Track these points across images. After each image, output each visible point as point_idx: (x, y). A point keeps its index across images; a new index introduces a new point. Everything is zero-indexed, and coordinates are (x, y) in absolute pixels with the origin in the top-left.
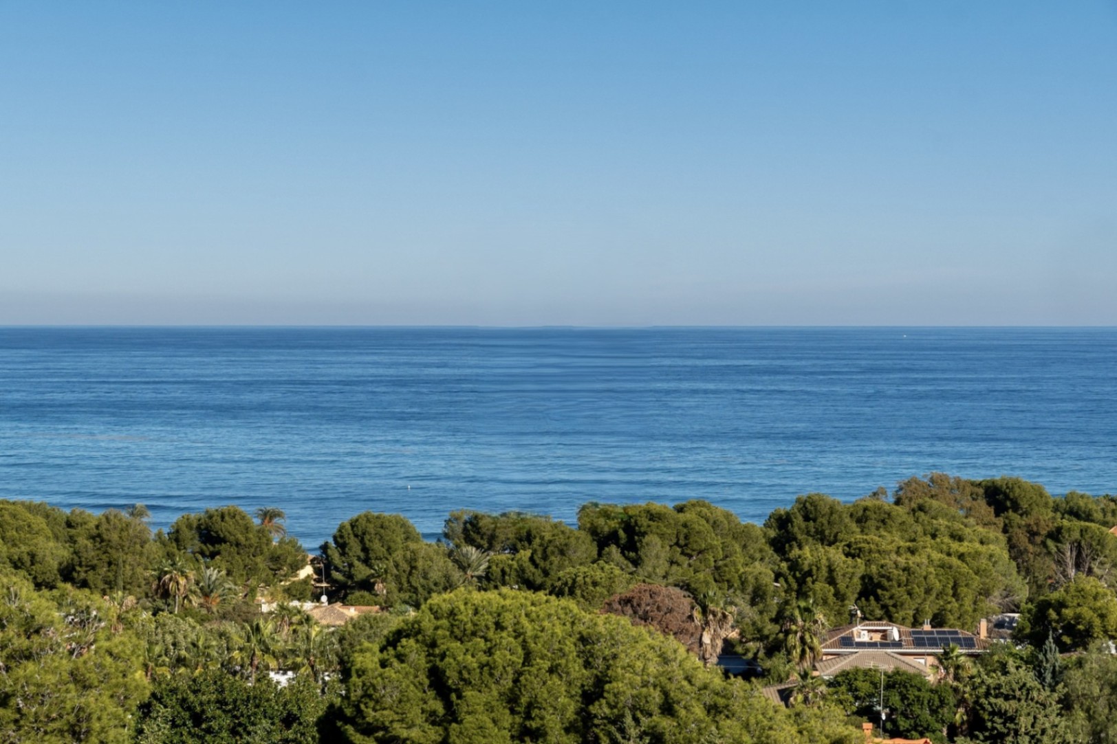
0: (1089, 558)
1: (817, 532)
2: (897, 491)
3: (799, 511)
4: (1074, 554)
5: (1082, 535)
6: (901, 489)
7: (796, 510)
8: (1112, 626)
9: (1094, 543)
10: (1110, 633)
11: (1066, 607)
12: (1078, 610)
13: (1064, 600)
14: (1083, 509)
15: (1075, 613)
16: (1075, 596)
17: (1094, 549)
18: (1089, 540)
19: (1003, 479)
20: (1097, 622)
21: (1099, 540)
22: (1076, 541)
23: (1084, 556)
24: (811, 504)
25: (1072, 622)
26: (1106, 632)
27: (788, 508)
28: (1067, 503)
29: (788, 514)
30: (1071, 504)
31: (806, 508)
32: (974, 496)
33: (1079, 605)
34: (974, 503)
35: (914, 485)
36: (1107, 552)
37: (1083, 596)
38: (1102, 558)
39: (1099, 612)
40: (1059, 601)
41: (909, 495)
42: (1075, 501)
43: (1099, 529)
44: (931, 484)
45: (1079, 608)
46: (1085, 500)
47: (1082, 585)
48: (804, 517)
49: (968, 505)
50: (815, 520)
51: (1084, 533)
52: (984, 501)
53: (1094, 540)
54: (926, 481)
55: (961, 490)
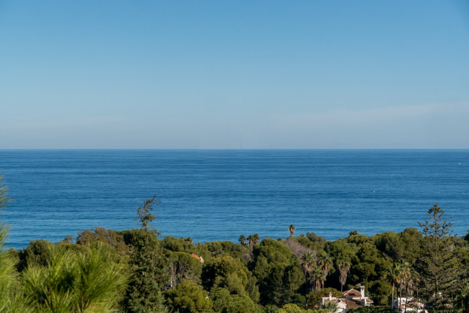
0: (183, 270)
1: (41, 260)
2: (78, 238)
3: (32, 249)
4: (176, 268)
5: (179, 259)
6: (80, 236)
7: (30, 249)
8: (200, 306)
9: (186, 263)
10: (199, 309)
11: (177, 296)
12: (183, 298)
13: (175, 293)
14: (174, 245)
15: (181, 300)
16: (181, 291)
17: (185, 266)
18: (183, 261)
19: (133, 230)
20: (193, 304)
21: (188, 261)
22: (176, 262)
23: (180, 269)
24: (38, 245)
25: (180, 304)
26: (197, 309)
27: (26, 247)
28: (165, 242)
29: (25, 251)
30: (168, 243)
31: (35, 247)
32: (118, 239)
33: (183, 295)
34: (118, 243)
35: (87, 234)
36: (192, 267)
37: (185, 290)
38: (190, 271)
39: (194, 298)
40: (173, 293)
41: (85, 239)
42: (169, 241)
43: (188, 255)
44: (95, 233)
45: (183, 297)
46: (175, 241)
47: (184, 285)
48: (34, 252)
49: (116, 244)
50: (40, 254)
51: (180, 258)
52: (124, 242)
53: (186, 261)
54: (93, 232)
55: (111, 236)
